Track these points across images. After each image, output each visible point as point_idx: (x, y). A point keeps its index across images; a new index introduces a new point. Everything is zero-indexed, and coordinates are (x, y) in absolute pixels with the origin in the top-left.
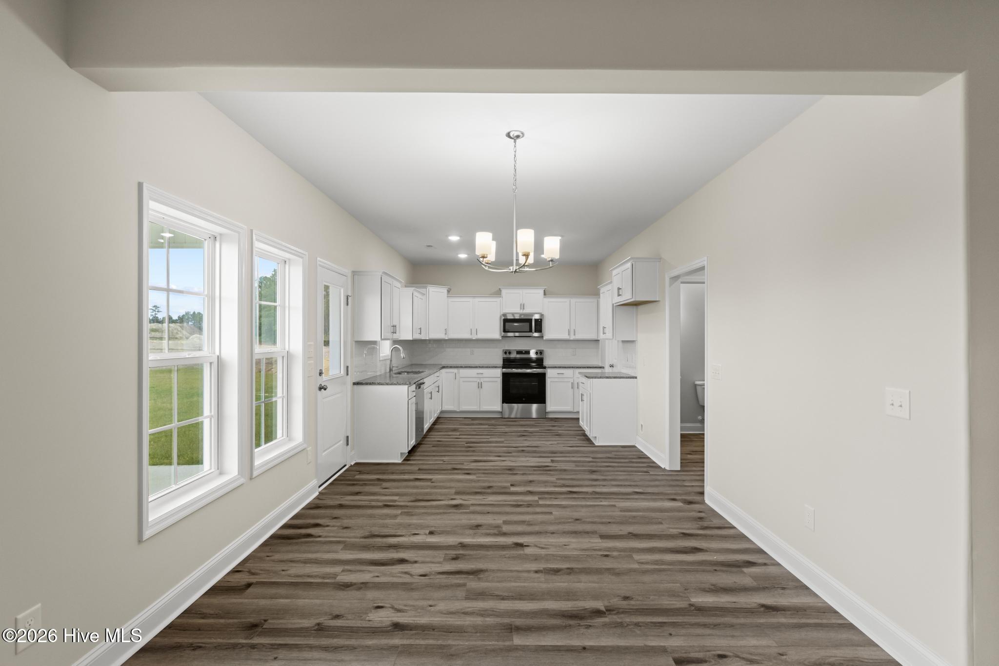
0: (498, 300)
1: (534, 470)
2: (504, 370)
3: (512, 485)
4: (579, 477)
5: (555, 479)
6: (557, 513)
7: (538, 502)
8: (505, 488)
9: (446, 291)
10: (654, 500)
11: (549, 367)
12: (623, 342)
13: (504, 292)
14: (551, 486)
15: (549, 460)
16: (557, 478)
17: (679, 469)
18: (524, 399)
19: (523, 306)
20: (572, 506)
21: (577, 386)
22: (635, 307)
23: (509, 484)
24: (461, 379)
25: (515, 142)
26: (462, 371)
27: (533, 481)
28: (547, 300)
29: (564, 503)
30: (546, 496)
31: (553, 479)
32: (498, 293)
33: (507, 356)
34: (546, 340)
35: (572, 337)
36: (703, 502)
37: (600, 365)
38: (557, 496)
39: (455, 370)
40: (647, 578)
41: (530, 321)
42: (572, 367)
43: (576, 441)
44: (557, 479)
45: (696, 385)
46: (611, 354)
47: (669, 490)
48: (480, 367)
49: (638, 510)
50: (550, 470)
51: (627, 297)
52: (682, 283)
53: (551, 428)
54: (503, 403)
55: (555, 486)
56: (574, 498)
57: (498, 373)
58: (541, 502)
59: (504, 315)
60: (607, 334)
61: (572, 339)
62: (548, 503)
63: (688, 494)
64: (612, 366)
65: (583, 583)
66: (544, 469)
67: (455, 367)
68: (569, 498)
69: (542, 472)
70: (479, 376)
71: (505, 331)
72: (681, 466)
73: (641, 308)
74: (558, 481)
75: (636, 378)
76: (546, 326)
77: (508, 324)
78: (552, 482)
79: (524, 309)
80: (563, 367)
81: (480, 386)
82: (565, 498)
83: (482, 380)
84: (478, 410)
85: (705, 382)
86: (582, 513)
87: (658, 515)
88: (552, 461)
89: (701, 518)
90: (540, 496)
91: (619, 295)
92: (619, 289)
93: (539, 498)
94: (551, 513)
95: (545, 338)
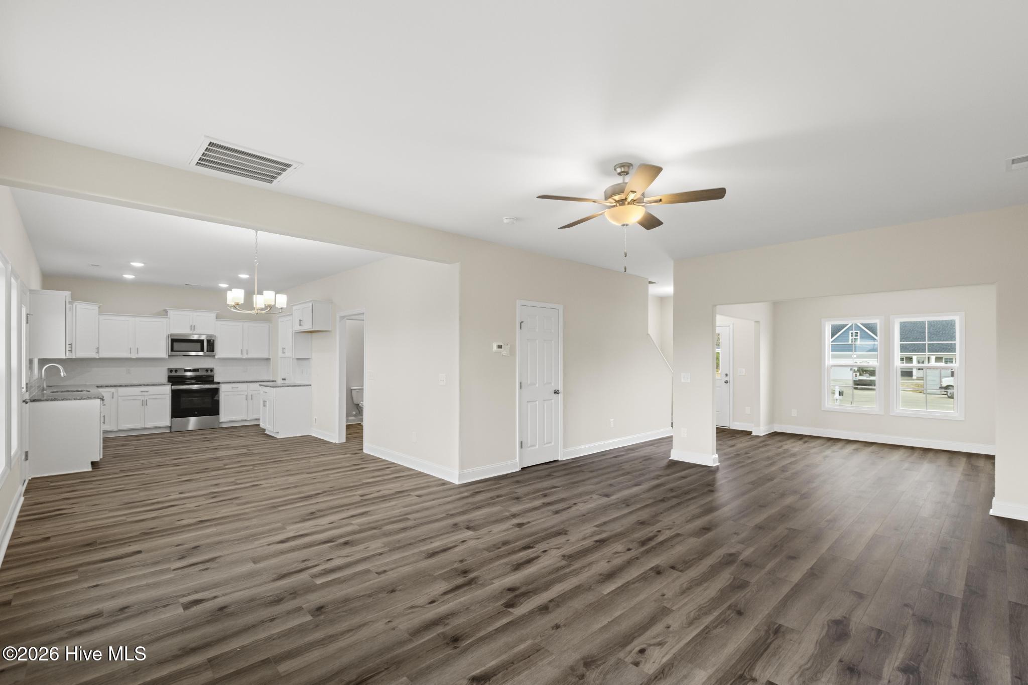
0: (165, 320)
2: (172, 387)
4: (276, 454)
6: (271, 470)
7: (254, 469)
9: (97, 308)
10: (334, 456)
11: (223, 383)
12: (298, 359)
13: (171, 313)
14: (257, 461)
15: (245, 450)
17: (345, 441)
18: (196, 413)
19: (193, 328)
21: (251, 398)
22: (310, 333)
24: (119, 398)
25: (257, 233)
26: (120, 390)
27: (241, 461)
28: (219, 323)
29: (273, 466)
31: (258, 458)
32: (165, 313)
33: (174, 374)
34: (220, 359)
35: (245, 356)
36: (363, 452)
37: (271, 379)
39: (113, 390)
40: (340, 480)
41: (202, 342)
42: (247, 382)
43: (260, 438)
45: (351, 390)
46: (283, 369)
47: (341, 451)
48: (144, 385)
49: (325, 461)
50: (250, 454)
51: (308, 327)
52: (348, 319)
53: (230, 433)
54: (172, 418)
56: (279, 463)
57: (167, 389)
59: (171, 335)
60: (286, 354)
61: (244, 358)
63: (354, 450)
64: (284, 379)
65: (305, 489)
66: (245, 455)
67: (111, 386)
68: (275, 464)
70: (143, 394)
71: (172, 350)
72: (347, 440)
73: (314, 334)
75: (310, 385)
76: (218, 347)
77: (178, 344)
79: (194, 330)
80: (237, 382)
81: (144, 403)
83: (147, 398)
84: (142, 426)
85: (364, 387)
86: (290, 467)
87: (338, 461)
88: (249, 450)
89: (362, 458)
91: (300, 325)
92: (300, 321)
94: (267, 471)
95: (216, 357)
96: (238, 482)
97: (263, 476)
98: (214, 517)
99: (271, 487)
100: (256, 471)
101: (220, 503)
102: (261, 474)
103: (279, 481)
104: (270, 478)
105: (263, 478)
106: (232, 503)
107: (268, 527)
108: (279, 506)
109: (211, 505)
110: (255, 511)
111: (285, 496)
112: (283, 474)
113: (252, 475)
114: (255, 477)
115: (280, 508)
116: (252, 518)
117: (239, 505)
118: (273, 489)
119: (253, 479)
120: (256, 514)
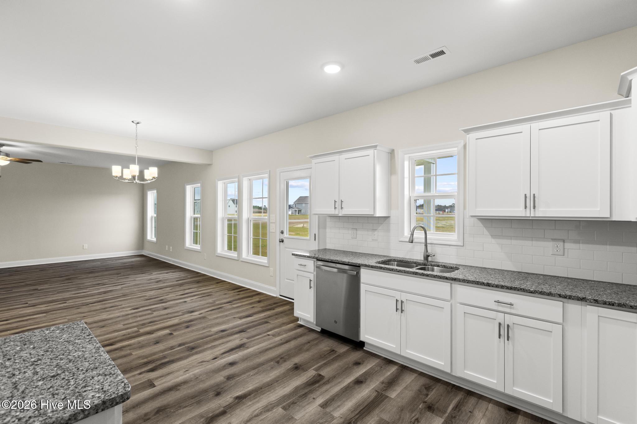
1: (165, 357)
3: (171, 334)
5: (133, 353)
6: (120, 326)
7: (138, 328)
8: (175, 330)
14: (134, 344)
16: (131, 356)
20: (107, 334)
23: (175, 334)
27: (155, 344)
29: (116, 334)
30: (134, 335)
38: (124, 337)
44: (131, 354)
50: (146, 364)
55: (129, 345)
56: (106, 341)
58: (136, 329)
62: (129, 330)
68: (113, 339)
69: (154, 357)
74: (129, 352)
78: (134, 349)
82: (116, 338)
88: (151, 384)
90: (139, 333)
93: (139, 331)
94: (124, 325)
96: (149, 312)
97: (128, 319)
98: (156, 291)
99: (124, 308)
100: (135, 324)
101: (156, 296)
102: (131, 321)
103: (116, 314)
104: (123, 316)
105: (130, 316)
106: (149, 297)
107: (129, 288)
108: (122, 296)
109: (161, 296)
110: (135, 293)
111: (116, 302)
112: (110, 321)
113: (139, 319)
114: (136, 317)
115: (121, 295)
116: (137, 291)
117: (145, 296)
118: (123, 306)
119: (138, 314)
120: (135, 292)
